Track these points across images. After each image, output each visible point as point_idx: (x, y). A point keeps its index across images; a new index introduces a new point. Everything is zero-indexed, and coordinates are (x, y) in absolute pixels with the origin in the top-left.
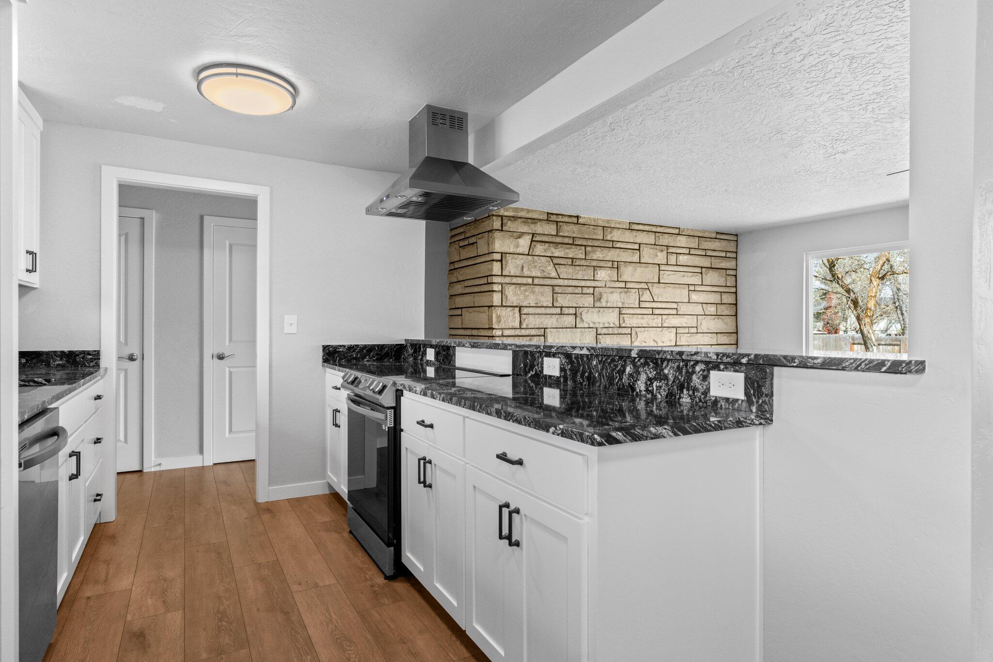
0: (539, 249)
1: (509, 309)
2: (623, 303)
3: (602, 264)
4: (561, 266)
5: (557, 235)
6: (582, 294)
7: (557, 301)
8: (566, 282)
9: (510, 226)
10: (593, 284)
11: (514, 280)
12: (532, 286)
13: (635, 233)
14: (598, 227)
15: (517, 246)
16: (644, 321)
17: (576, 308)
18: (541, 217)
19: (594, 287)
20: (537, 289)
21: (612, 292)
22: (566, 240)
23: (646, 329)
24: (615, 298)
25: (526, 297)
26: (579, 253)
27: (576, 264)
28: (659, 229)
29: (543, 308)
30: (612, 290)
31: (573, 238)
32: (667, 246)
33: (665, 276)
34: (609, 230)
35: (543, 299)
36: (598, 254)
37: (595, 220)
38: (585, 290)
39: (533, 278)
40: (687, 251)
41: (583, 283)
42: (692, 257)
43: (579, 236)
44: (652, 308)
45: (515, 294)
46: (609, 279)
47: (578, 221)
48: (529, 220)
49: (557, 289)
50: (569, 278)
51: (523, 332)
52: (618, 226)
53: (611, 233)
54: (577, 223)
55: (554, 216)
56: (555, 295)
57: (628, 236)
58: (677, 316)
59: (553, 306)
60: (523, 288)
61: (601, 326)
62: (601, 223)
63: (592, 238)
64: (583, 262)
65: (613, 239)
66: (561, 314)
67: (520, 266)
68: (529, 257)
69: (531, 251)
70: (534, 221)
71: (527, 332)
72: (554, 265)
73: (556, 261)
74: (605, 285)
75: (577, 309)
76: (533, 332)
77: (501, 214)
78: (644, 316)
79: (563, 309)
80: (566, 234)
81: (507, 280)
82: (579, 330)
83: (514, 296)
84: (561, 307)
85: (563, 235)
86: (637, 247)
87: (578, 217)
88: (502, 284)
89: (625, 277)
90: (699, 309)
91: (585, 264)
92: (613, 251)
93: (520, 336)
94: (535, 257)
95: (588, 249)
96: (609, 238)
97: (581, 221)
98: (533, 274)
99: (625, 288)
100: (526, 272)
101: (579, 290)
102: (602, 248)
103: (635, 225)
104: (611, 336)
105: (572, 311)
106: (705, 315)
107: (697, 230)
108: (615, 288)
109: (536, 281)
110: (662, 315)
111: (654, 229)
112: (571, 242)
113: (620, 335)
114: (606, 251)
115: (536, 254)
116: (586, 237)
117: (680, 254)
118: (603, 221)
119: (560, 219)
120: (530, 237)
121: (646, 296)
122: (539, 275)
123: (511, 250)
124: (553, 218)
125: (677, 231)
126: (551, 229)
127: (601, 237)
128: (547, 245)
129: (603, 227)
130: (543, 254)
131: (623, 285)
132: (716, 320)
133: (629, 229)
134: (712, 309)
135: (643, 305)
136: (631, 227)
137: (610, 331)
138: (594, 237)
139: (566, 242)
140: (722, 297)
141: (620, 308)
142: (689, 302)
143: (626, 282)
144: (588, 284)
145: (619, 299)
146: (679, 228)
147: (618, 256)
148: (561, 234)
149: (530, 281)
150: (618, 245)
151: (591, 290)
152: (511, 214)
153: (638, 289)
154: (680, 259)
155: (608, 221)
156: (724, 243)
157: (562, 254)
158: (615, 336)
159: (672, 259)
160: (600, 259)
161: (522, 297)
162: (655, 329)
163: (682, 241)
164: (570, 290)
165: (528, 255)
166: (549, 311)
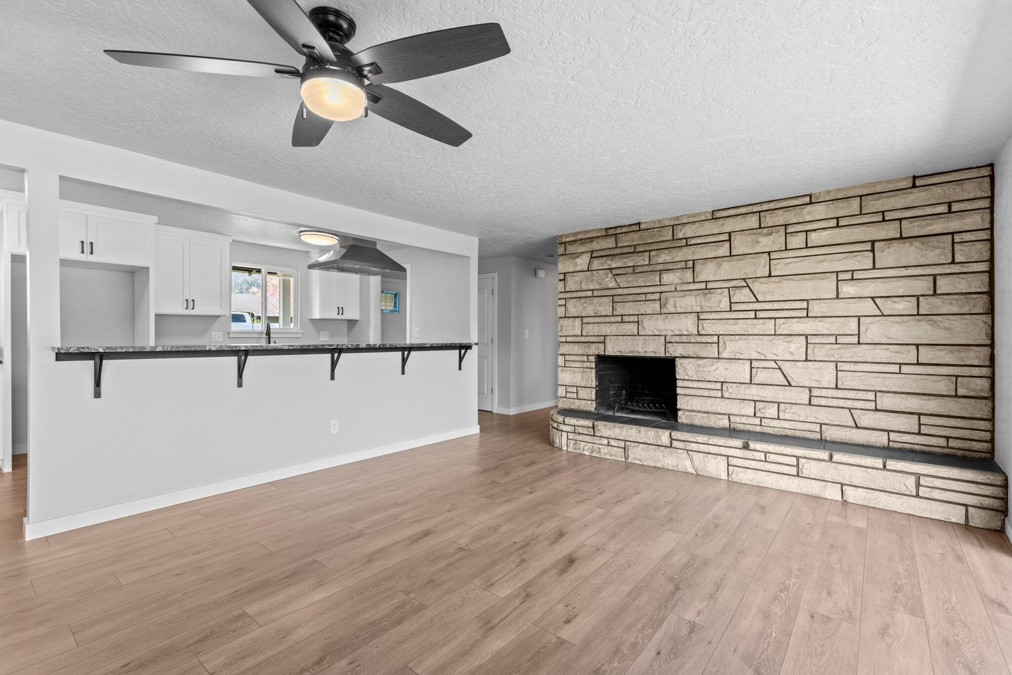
0: (596, 264)
1: (571, 319)
2: (701, 307)
3: (670, 266)
4: (620, 276)
5: (616, 247)
6: (646, 300)
7: (616, 310)
8: (626, 291)
9: (571, 249)
10: (658, 289)
11: (575, 295)
12: (592, 298)
13: (721, 222)
14: (665, 228)
15: (576, 265)
16: (738, 328)
17: (638, 315)
18: (599, 234)
19: (661, 293)
20: (595, 300)
21: (684, 296)
22: (626, 250)
23: (744, 337)
24: (689, 302)
25: (584, 309)
26: (642, 260)
27: (637, 271)
28: (765, 207)
29: (602, 318)
30: (685, 293)
31: (635, 246)
32: (786, 225)
33: (778, 266)
34: (679, 227)
35: (600, 309)
36: (664, 257)
37: (659, 222)
38: (650, 297)
39: (593, 290)
40: (833, 223)
41: (645, 290)
42: (844, 230)
43: (640, 242)
44: (756, 311)
45: (575, 306)
46: (681, 282)
47: (640, 227)
48: (588, 240)
49: (616, 298)
50: (629, 286)
51: (583, 339)
52: (694, 220)
53: (681, 230)
54: (640, 230)
55: (613, 230)
56: (614, 304)
57: (710, 228)
58: (807, 319)
59: (613, 315)
60: (583, 300)
61: (670, 333)
62: (667, 223)
63: (657, 241)
64: (646, 268)
65: (686, 236)
66: (622, 322)
67: (579, 282)
68: (588, 273)
69: (590, 267)
70: (592, 239)
71: (587, 339)
72: (614, 275)
73: (614, 272)
74: (676, 289)
75: (640, 316)
76: (592, 339)
77: (563, 241)
78: (739, 321)
79: (624, 317)
80: (625, 244)
81: (569, 295)
82: (642, 338)
83: (574, 309)
84: (622, 316)
85: (622, 245)
86: (726, 237)
87: (639, 224)
88: (565, 299)
89: (703, 277)
90: (868, 307)
91: (648, 270)
92: (685, 250)
93: (581, 342)
94: (594, 272)
95: (653, 253)
96: (680, 235)
97: (642, 226)
98: (592, 287)
99: (706, 289)
100: (584, 287)
101: (643, 297)
102: (671, 250)
103: (721, 212)
104: (685, 344)
105: (635, 319)
106: (883, 315)
107: (851, 188)
108: (689, 290)
109: (596, 293)
110: (775, 318)
111: (755, 209)
112: (631, 250)
113: (701, 344)
114: (674, 251)
115: (595, 269)
116: (649, 241)
117: (815, 230)
118: (671, 219)
119: (619, 231)
120: (589, 254)
121: (743, 295)
122: (598, 287)
123: (572, 270)
124: (611, 232)
125: (807, 200)
126: (610, 243)
127: (670, 237)
128: (604, 259)
129: (673, 226)
130: (600, 268)
131: (703, 286)
132: (913, 323)
133: (713, 219)
134: (904, 306)
135: (734, 307)
136: (714, 216)
137: (684, 339)
138: (660, 239)
139: (626, 252)
140: (938, 282)
141: (698, 313)
142: (838, 297)
143: (706, 282)
144: (652, 289)
145: (695, 304)
146: (810, 196)
147: (693, 253)
148: (619, 245)
149: (589, 293)
150: (693, 241)
151: (657, 296)
152: (572, 239)
153: (729, 288)
154: (813, 238)
155: (677, 218)
156: (938, 190)
157: (620, 264)
158: (691, 345)
159: (797, 241)
160: (668, 261)
161: (580, 308)
162: (761, 337)
163: (818, 211)
164: (631, 298)
165: (588, 271)
166: (607, 319)
